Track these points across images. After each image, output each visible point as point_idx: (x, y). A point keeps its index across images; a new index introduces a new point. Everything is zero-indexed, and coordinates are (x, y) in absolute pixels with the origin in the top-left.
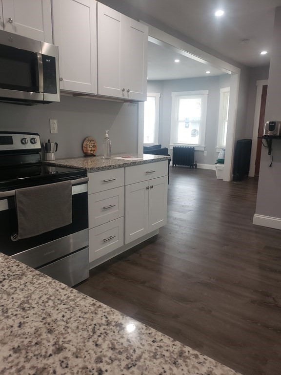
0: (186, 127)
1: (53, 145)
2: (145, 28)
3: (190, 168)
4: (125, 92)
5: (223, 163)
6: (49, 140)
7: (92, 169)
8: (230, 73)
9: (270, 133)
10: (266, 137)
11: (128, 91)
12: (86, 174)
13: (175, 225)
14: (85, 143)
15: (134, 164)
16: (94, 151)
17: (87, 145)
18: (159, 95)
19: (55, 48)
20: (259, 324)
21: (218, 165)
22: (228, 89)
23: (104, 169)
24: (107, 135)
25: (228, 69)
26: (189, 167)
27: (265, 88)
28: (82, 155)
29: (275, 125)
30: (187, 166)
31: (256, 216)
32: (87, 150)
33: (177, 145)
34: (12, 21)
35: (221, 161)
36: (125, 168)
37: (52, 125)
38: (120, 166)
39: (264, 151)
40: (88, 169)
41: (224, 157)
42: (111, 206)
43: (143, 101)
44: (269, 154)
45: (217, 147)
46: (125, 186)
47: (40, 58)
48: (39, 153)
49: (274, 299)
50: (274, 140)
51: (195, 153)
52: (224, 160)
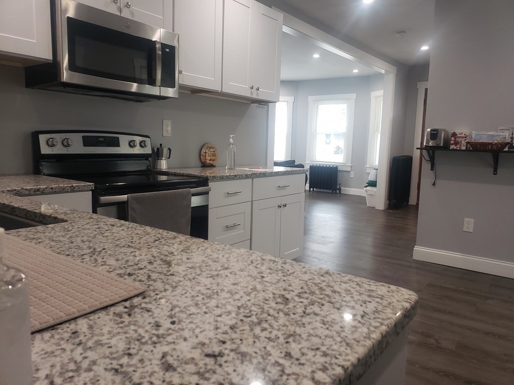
0: (327, 143)
1: (165, 151)
2: (280, 16)
3: (332, 193)
4: (254, 90)
5: (376, 186)
6: (161, 145)
7: (214, 177)
8: (383, 72)
9: (432, 143)
10: (428, 148)
11: (258, 89)
12: (208, 183)
13: (313, 258)
14: (203, 151)
15: (264, 175)
16: (214, 160)
17: (206, 153)
18: (291, 99)
19: (173, 34)
20: (417, 366)
21: (368, 188)
22: (380, 93)
23: (228, 178)
24: (231, 140)
25: (380, 67)
26: (331, 191)
27: (426, 90)
28: (200, 165)
29: (438, 132)
30: (328, 191)
31: (416, 248)
32: (205, 159)
33: (315, 164)
34: (129, 5)
35: (373, 184)
36: (252, 179)
37: (165, 127)
38: (247, 177)
39: (426, 166)
40: (209, 178)
41: (376, 178)
42: (235, 226)
43: (275, 102)
44: (431, 170)
45: (368, 166)
46: (252, 201)
47: (159, 47)
48: (149, 159)
49: (436, 340)
50: (437, 152)
51: (339, 175)
52: (376, 182)
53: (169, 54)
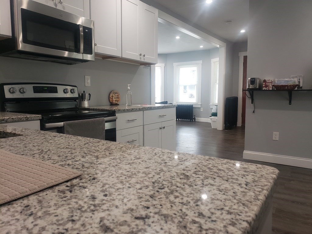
0: (184, 92)
1: (87, 95)
2: (156, 11)
4: (142, 56)
5: (216, 116)
6: (84, 91)
7: (119, 110)
8: (218, 46)
9: (251, 87)
10: (249, 90)
11: (144, 56)
12: (115, 114)
14: (111, 95)
15: (150, 108)
16: (118, 101)
17: (113, 96)
18: (163, 65)
19: (90, 21)
21: (212, 117)
22: (217, 59)
23: (128, 111)
24: (129, 87)
25: (217, 44)
26: (189, 120)
27: (245, 58)
28: (109, 104)
29: (255, 80)
31: (245, 152)
32: (113, 100)
33: (179, 104)
34: (62, 2)
35: (215, 115)
36: (143, 111)
37: (86, 80)
38: (140, 110)
39: (248, 101)
40: (116, 111)
41: (217, 111)
42: (133, 141)
43: (155, 64)
44: (252, 103)
45: (211, 104)
48: (77, 100)
50: (255, 92)
51: (194, 110)
52: (217, 113)
53: (88, 33)
